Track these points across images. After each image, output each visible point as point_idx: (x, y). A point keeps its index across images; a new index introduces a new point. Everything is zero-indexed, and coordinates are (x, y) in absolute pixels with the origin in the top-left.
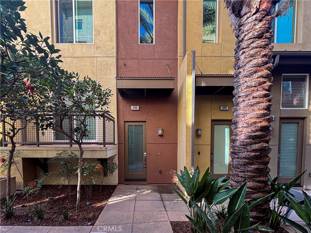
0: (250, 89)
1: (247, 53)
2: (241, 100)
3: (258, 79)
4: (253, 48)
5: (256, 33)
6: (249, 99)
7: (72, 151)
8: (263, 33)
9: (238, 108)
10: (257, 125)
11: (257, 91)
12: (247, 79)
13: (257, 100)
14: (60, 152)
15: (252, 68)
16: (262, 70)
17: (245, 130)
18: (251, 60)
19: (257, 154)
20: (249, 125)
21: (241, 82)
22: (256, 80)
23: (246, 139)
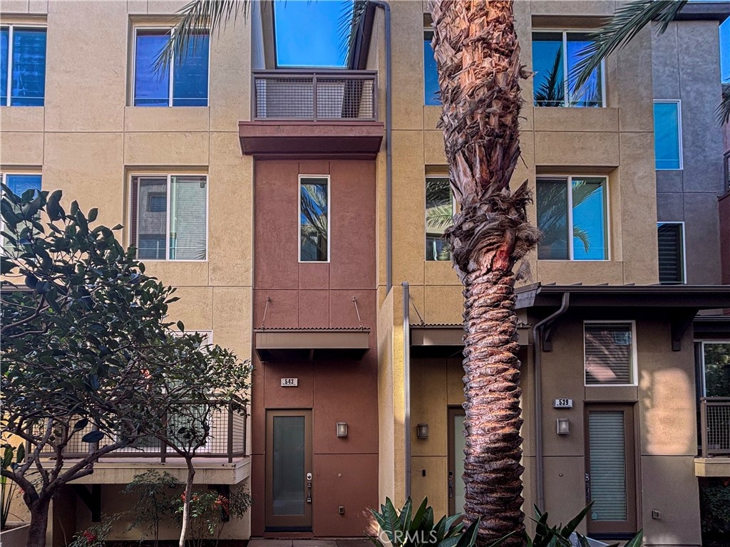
0: (485, 379)
1: (478, 327)
2: (473, 393)
3: (496, 365)
4: (486, 320)
5: (489, 301)
6: (484, 393)
7: (166, 470)
8: (500, 301)
9: (471, 404)
10: (497, 432)
11: (496, 381)
12: (480, 364)
13: (496, 395)
14: (142, 472)
15: (486, 349)
16: (501, 353)
17: (481, 440)
18: (484, 337)
19: (498, 475)
20: (486, 432)
21: (473, 367)
22: (493, 366)
23: (483, 453)
